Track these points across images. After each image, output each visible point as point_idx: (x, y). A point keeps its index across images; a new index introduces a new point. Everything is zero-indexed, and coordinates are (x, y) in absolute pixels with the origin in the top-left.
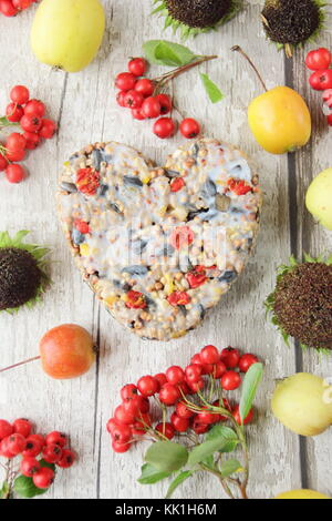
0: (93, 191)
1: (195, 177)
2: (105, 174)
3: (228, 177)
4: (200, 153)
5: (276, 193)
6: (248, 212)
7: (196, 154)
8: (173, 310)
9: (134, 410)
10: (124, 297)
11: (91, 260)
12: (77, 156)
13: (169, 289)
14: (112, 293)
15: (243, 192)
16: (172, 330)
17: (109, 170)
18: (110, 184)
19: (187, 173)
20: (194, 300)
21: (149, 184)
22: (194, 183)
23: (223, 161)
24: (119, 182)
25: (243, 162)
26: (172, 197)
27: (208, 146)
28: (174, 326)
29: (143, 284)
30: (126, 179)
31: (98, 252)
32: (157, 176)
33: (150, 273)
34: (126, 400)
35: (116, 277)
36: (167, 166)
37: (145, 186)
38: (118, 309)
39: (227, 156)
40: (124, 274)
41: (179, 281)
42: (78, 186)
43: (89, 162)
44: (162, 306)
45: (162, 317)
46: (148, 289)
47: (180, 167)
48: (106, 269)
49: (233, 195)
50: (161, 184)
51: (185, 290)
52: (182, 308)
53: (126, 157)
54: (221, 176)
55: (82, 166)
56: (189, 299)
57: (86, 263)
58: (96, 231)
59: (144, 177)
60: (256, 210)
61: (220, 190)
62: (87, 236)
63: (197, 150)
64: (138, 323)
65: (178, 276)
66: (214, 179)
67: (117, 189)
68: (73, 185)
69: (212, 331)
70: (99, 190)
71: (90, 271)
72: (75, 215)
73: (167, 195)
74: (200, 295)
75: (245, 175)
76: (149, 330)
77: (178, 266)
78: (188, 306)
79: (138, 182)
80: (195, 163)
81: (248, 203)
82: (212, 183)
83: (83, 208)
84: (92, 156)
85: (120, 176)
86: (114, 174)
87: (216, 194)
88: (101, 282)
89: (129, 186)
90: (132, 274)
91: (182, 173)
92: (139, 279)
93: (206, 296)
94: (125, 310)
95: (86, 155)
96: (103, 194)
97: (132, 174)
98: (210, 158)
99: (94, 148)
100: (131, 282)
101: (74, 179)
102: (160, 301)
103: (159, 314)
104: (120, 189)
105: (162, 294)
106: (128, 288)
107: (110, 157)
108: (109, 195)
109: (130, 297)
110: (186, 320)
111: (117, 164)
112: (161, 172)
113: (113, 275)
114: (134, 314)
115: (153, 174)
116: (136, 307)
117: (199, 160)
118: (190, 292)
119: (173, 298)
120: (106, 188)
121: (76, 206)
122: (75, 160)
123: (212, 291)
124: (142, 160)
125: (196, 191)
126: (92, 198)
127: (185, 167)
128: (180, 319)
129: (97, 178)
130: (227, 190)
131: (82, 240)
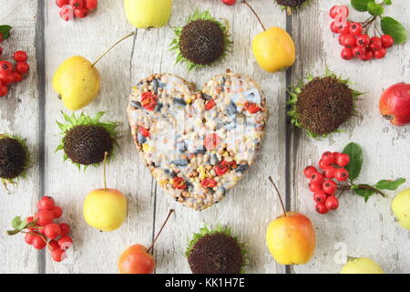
0: (152, 108)
1: (223, 100)
2: (160, 96)
3: (245, 101)
4: (226, 83)
5: (278, 108)
6: (258, 125)
7: (223, 84)
8: (204, 191)
10: (171, 180)
11: (150, 155)
12: (142, 83)
13: (202, 176)
14: (164, 178)
15: (254, 112)
16: (203, 203)
17: (163, 93)
18: (164, 103)
19: (217, 97)
20: (219, 184)
21: (191, 103)
22: (221, 104)
23: (242, 90)
24: (170, 102)
25: (255, 91)
26: (206, 114)
27: (232, 79)
28: (205, 201)
29: (185, 172)
30: (175, 100)
31: (155, 150)
32: (196, 98)
33: (189, 165)
35: (167, 167)
36: (203, 91)
37: (188, 105)
38: (167, 188)
39: (245, 86)
40: (172, 165)
41: (209, 171)
42: (142, 104)
43: (150, 88)
44: (198, 189)
45: (198, 195)
46: (188, 176)
47: (212, 93)
48: (160, 161)
49: (248, 113)
50: (198, 104)
51: (213, 177)
52: (211, 190)
53: (175, 85)
54: (239, 100)
55: (146, 90)
56: (216, 184)
57: (146, 157)
58: (153, 135)
59: (187, 99)
60: (263, 123)
61: (239, 109)
62: (148, 138)
63: (225, 81)
64: (180, 199)
65: (209, 167)
66: (235, 101)
67: (169, 106)
68: (138, 103)
70: (156, 107)
71: (149, 162)
72: (140, 124)
73: (203, 112)
74: (223, 181)
75: (257, 100)
76: (189, 202)
77: (209, 161)
78: (215, 189)
79: (182, 102)
80: (223, 90)
81: (258, 119)
82: (234, 105)
83: (145, 120)
84: (152, 83)
85: (171, 98)
86: (167, 96)
87: (236, 112)
88: (156, 170)
89: (177, 105)
90: (177, 165)
91: (214, 97)
92: (182, 169)
93: (227, 182)
94: (171, 189)
95: (148, 82)
96: (159, 110)
97: (179, 96)
98: (233, 87)
99: (154, 78)
100: (177, 171)
101: (139, 99)
102: (196, 183)
103: (195, 193)
104: (172, 106)
105: (197, 180)
106: (174, 175)
107: (165, 85)
108: (163, 111)
109: (175, 181)
110: (213, 198)
111: (169, 89)
112: (199, 95)
113: (164, 166)
114: (178, 192)
115: (193, 97)
116: (180, 188)
117: (225, 88)
118: (217, 179)
119: (205, 182)
120: (161, 106)
121: (140, 118)
122: (141, 86)
123: (231, 177)
124: (186, 87)
125: (222, 109)
126: (151, 113)
127: (216, 93)
128: (209, 197)
129: (156, 99)
130: (244, 110)
131: (144, 141)
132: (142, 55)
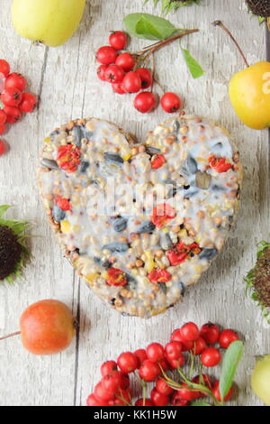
0: (73, 168)
1: (176, 154)
2: (85, 151)
3: (209, 155)
4: (181, 130)
5: (257, 168)
6: (230, 189)
7: (177, 131)
8: (154, 288)
9: (115, 388)
10: (105, 274)
11: (72, 237)
12: (57, 132)
13: (149, 266)
14: (93, 271)
15: (224, 170)
16: (152, 307)
17: (90, 147)
18: (91, 161)
19: (168, 150)
20: (174, 278)
21: (130, 161)
22: (175, 160)
23: (204, 139)
24: (100, 159)
25: (224, 140)
26: (153, 176)
27: (189, 123)
28: (155, 304)
29: (123, 261)
30: (107, 156)
31: (78, 229)
32: (138, 153)
33: (130, 251)
34: (107, 377)
35: (96, 254)
36: (148, 142)
37: (126, 163)
38: (99, 286)
39: (208, 133)
40: (105, 251)
41: (160, 258)
42: (59, 162)
43: (70, 139)
44: (142, 283)
45: (143, 294)
46: (128, 266)
47: (161, 144)
48: (87, 246)
49: (214, 172)
50: (141, 161)
51: (166, 268)
52: (163, 287)
53: (107, 133)
54: (201, 153)
55: (63, 143)
56: (169, 277)
57: (66, 240)
58: (77, 208)
59: (124, 154)
60: (236, 187)
61: (201, 167)
62: (68, 213)
63: (178, 126)
64: (118, 301)
65: (159, 253)
66: (195, 156)
67: (98, 165)
68: (54, 162)
69: (193, 306)
70: (80, 167)
71: (70, 248)
72: (56, 192)
73: (148, 172)
74: (181, 273)
75: (226, 152)
76: (130, 307)
77: (159, 243)
78: (169, 284)
79: (118, 159)
80: (176, 139)
81: (229, 181)
82: (193, 161)
83: (64, 185)
84: (73, 133)
85: (101, 153)
86: (95, 150)
87: (197, 171)
88: (81, 259)
89: (110, 163)
90: (112, 251)
91: (163, 150)
92: (120, 256)
93: (186, 273)
94: (105, 287)
95: (67, 131)
96: (84, 171)
97: (113, 151)
98: (191, 135)
99: (75, 125)
100: (112, 259)
101: (55, 155)
102: (141, 279)
103: (140, 291)
104: (101, 165)
105: (142, 272)
106: (108, 265)
107: (91, 134)
108: (90, 172)
109: (111, 274)
110: (166, 298)
111: (98, 140)
112: (142, 148)
113: (93, 252)
114: (115, 291)
115: (134, 151)
116: (117, 284)
117: (180, 137)
118: (171, 270)
119: (154, 276)
120: (87, 164)
121: (57, 183)
122: (56, 136)
123: (193, 268)
124: (123, 137)
125: (176, 167)
126: (73, 175)
127: (166, 144)
128: (160, 296)
129: (78, 155)
130: (208, 167)
131: (63, 217)
132: (55, 96)
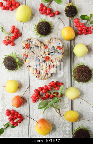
0: (28, 49)
1: (50, 46)
2: (31, 45)
3: (57, 46)
5: (67, 49)
6: (61, 53)
7: (50, 41)
9: (37, 95)
11: (28, 63)
12: (25, 41)
15: (60, 49)
16: (45, 78)
18: (32, 47)
19: (48, 45)
21: (40, 47)
22: (50, 47)
23: (56, 42)
24: (34, 47)
25: (60, 43)
26: (45, 50)
27: (53, 39)
30: (36, 46)
31: (29, 62)
32: (42, 45)
36: (44, 43)
39: (57, 41)
43: (28, 42)
45: (43, 75)
47: (47, 44)
49: (58, 50)
50: (43, 47)
53: (36, 41)
54: (56, 46)
55: (26, 43)
58: (29, 57)
59: (39, 46)
60: (63, 53)
61: (55, 48)
62: (27, 58)
64: (38, 77)
66: (54, 46)
67: (34, 48)
68: (24, 47)
69: (53, 78)
70: (30, 48)
71: (28, 66)
72: (25, 53)
73: (44, 49)
75: (61, 45)
76: (40, 78)
79: (38, 47)
80: (50, 43)
81: (61, 51)
82: (54, 47)
83: (26, 52)
84: (28, 41)
86: (33, 45)
87: (54, 49)
88: (30, 68)
89: (36, 47)
91: (47, 45)
94: (35, 74)
96: (31, 49)
97: (37, 45)
98: (53, 42)
99: (29, 39)
101: (25, 46)
107: (32, 41)
108: (32, 49)
111: (34, 43)
112: (43, 44)
114: (37, 75)
115: (41, 45)
117: (51, 42)
120: (31, 48)
124: (39, 42)
125: (50, 49)
126: (28, 50)
128: (47, 76)
129: (29, 46)
130: (57, 48)
131: (26, 59)
132: (25, 33)
